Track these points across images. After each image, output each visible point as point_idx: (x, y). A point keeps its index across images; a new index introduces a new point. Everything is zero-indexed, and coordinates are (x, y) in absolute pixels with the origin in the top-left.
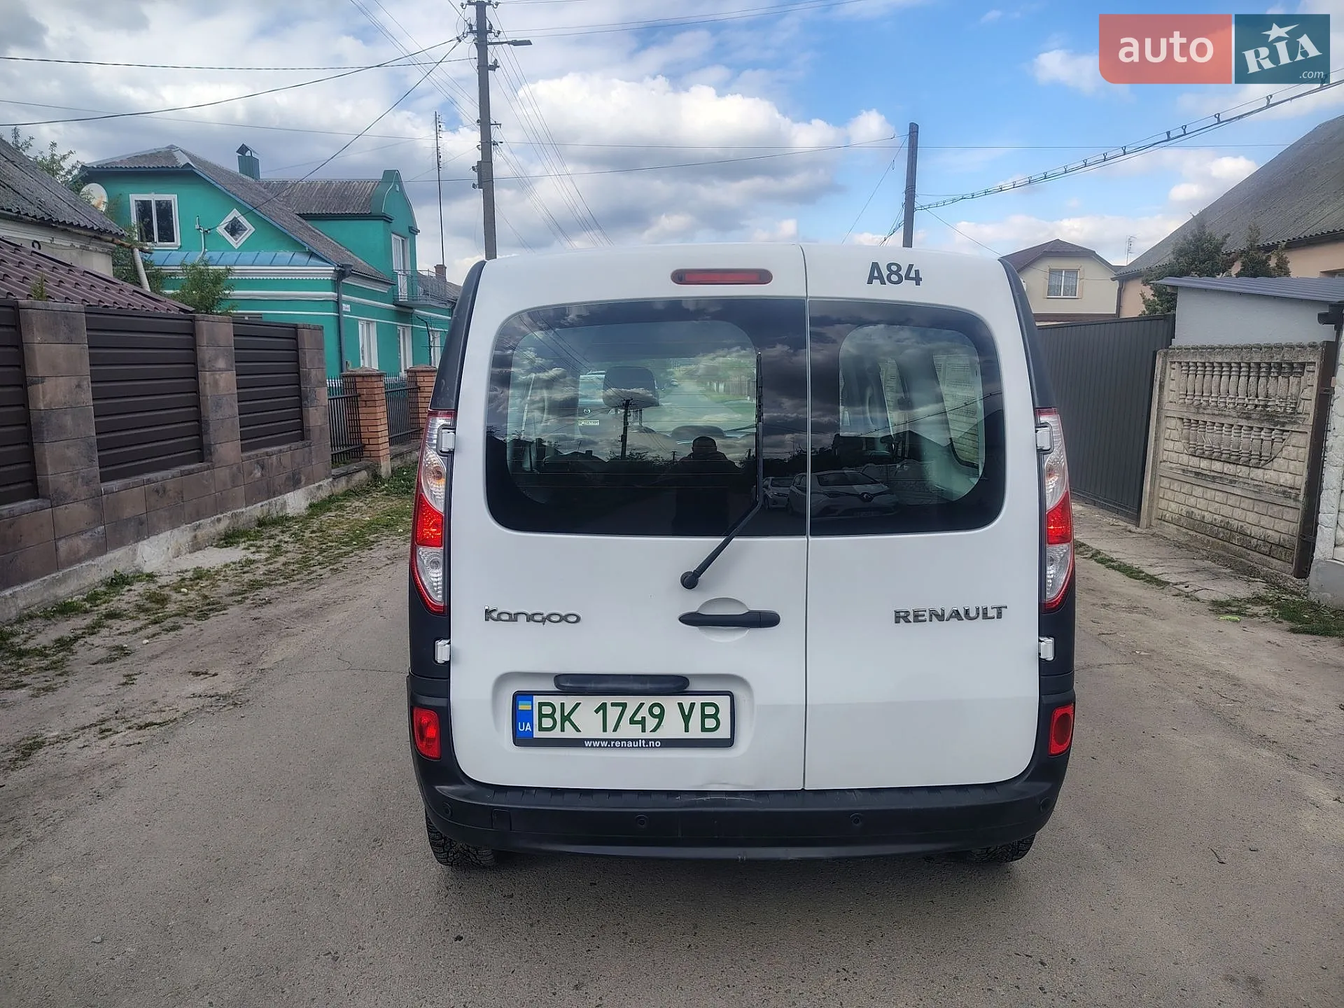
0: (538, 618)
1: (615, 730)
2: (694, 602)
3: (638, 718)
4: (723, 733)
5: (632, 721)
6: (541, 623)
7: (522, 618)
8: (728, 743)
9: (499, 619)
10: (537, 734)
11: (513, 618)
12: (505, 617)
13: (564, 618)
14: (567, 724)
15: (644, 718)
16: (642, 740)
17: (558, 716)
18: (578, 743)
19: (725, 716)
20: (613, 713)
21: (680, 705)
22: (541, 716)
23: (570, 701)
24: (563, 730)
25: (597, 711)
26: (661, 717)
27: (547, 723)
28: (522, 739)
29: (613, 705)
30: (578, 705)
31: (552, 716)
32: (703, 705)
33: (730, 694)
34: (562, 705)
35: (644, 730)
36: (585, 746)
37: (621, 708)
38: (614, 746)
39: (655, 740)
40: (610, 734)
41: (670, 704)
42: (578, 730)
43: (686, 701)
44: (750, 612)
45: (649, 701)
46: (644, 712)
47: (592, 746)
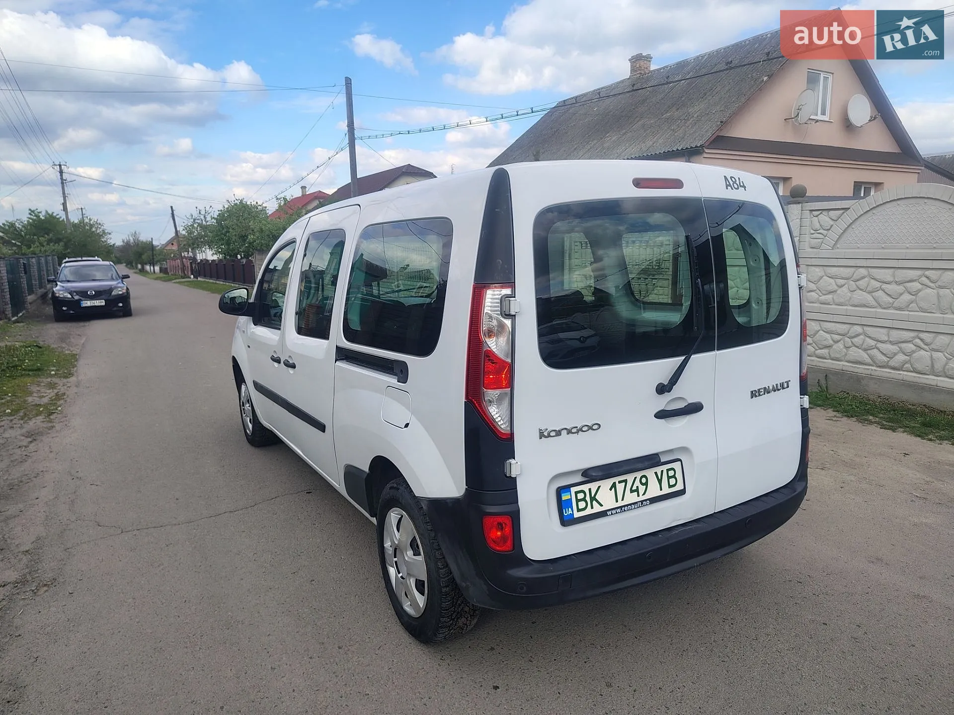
0: (574, 430)
1: (623, 500)
2: (663, 402)
3: (634, 488)
4: (679, 487)
5: (632, 491)
6: (576, 434)
7: (564, 433)
8: (682, 492)
9: (549, 436)
10: (577, 515)
11: (558, 433)
12: (553, 434)
13: (590, 428)
14: (594, 502)
15: (637, 487)
16: (639, 502)
17: (588, 498)
18: (603, 514)
19: (679, 475)
20: (620, 487)
21: (656, 473)
22: (578, 501)
23: (593, 486)
24: (592, 508)
25: (611, 489)
26: (646, 484)
27: (582, 505)
28: (566, 521)
29: (620, 482)
30: (599, 487)
31: (584, 499)
32: (668, 470)
33: (680, 460)
34: (590, 490)
35: (638, 496)
36: (608, 515)
37: (624, 483)
38: (625, 511)
39: (646, 500)
40: (620, 503)
41: (650, 473)
42: (601, 505)
43: (658, 470)
44: (689, 404)
45: (638, 475)
46: (637, 483)
47: (612, 514)
